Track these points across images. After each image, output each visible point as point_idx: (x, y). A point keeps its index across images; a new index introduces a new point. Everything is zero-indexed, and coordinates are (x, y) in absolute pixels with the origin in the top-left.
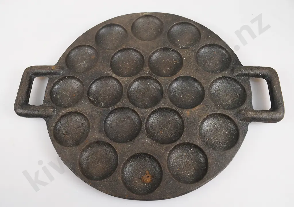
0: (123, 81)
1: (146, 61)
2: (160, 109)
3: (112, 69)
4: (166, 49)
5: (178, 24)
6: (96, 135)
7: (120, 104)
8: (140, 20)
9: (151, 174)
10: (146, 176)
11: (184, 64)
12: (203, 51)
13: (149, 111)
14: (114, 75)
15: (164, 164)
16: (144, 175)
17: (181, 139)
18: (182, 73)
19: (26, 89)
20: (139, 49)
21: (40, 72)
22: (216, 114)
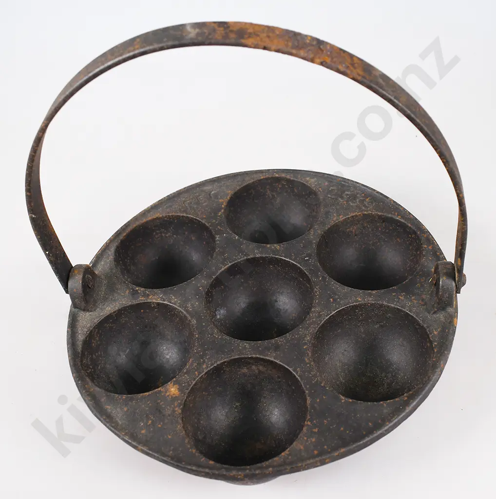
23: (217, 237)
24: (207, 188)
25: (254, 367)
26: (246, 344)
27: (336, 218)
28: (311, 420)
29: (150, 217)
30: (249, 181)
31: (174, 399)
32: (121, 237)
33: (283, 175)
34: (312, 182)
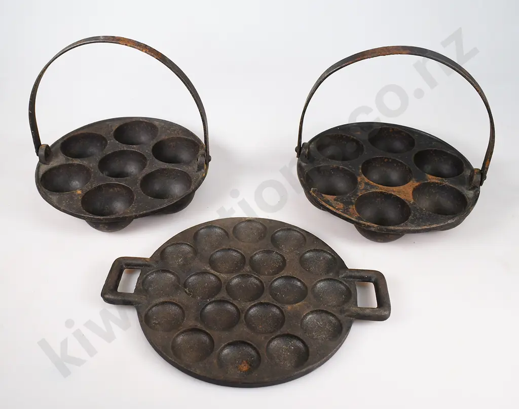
0: (222, 277)
1: (247, 261)
2: (261, 304)
3: (210, 265)
4: (269, 252)
5: (282, 230)
6: (191, 323)
7: (218, 297)
8: (243, 225)
9: (248, 363)
10: (243, 365)
11: (287, 265)
12: (308, 255)
13: (249, 305)
14: (212, 271)
15: (262, 351)
16: (241, 364)
17: (281, 329)
18: (284, 273)
19: (115, 278)
20: (240, 250)
21: (132, 263)
22: (320, 310)
23: (108, 142)
24: (108, 123)
25: (115, 189)
26: (114, 179)
27: (164, 137)
28: (134, 204)
29: (79, 133)
30: (128, 121)
31: (79, 195)
32: (65, 139)
33: (144, 120)
34: (156, 123)
